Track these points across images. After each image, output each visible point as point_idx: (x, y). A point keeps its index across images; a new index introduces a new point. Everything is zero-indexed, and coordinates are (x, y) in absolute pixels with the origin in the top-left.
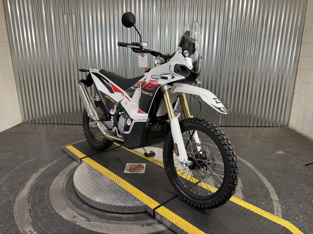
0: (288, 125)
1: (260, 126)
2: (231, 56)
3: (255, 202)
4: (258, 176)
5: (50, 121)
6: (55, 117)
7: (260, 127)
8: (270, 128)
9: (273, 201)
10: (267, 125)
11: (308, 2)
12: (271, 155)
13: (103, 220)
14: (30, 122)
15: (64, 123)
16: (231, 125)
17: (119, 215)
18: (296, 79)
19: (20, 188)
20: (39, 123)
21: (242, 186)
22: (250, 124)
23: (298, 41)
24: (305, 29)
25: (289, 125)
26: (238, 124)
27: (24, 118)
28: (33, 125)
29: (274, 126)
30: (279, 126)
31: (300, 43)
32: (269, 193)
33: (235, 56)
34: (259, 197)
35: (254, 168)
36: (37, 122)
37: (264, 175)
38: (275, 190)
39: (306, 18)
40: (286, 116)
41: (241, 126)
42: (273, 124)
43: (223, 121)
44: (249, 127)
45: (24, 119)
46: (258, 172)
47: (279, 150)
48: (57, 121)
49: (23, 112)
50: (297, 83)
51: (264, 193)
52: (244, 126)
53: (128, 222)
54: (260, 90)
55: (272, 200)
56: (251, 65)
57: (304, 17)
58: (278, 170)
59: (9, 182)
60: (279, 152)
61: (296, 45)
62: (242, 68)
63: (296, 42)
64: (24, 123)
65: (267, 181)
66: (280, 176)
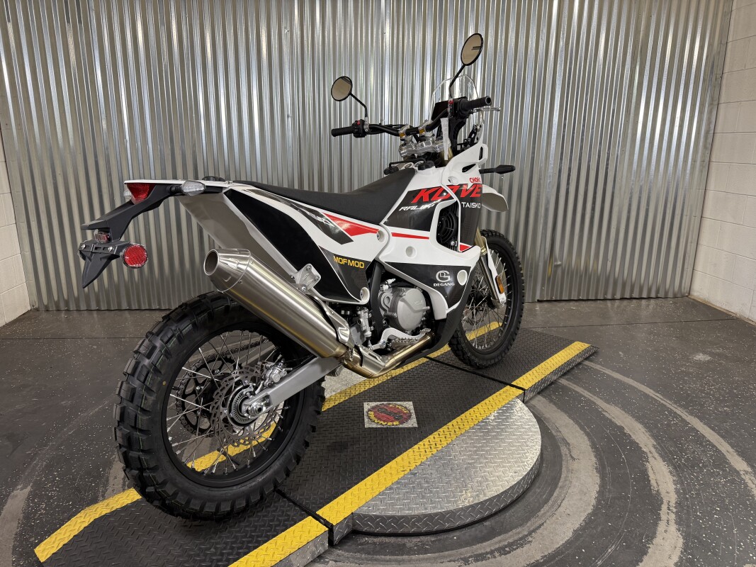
0: (689, 294)
1: (628, 297)
2: (564, 132)
3: (701, 480)
4: (680, 416)
5: (108, 303)
6: (123, 293)
7: (628, 301)
8: (652, 301)
9: (742, 473)
10: (645, 295)
11: (734, 8)
12: (685, 365)
13: (358, 555)
14: (52, 308)
15: (147, 308)
16: (563, 299)
17: (392, 540)
18: (708, 185)
19: (97, 485)
20: (78, 310)
21: (655, 443)
22: (606, 293)
23: (712, 99)
24: (726, 70)
25: (692, 293)
26: (579, 295)
27: (35, 298)
28: (63, 315)
29: (659, 295)
30: (670, 295)
31: (716, 103)
32: (723, 454)
33: (573, 133)
34: (705, 466)
35: (661, 397)
36: (72, 307)
37: (691, 413)
38: (732, 448)
39: (729, 44)
40: (685, 273)
41: (585, 298)
42: (658, 292)
43: (545, 288)
44: (605, 299)
45: (36, 300)
46: (675, 406)
47: (697, 351)
48: (129, 304)
49: (33, 282)
50: (710, 195)
51: (711, 456)
52: (594, 298)
53: (425, 556)
54: (629, 212)
55: (738, 472)
56: (608, 154)
57: (724, 42)
58: (717, 399)
59: (57, 471)
60: (699, 357)
61: (707, 105)
62: (589, 161)
63: (708, 99)
64: (37, 310)
65: (705, 427)
66: (727, 414)
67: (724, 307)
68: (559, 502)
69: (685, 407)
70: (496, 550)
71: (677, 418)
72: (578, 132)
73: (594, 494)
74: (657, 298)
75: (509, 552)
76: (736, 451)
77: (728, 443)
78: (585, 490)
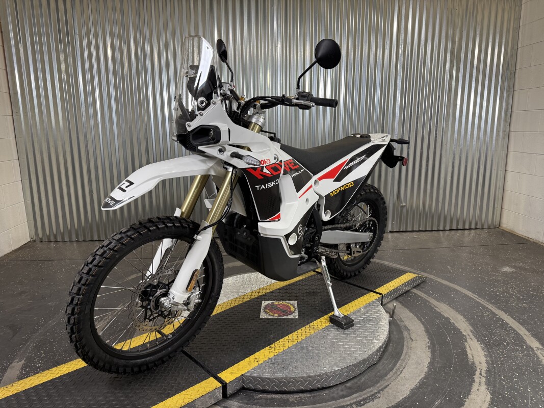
0: (499, 226)
1: (455, 229)
2: (404, 112)
3: (505, 354)
4: (491, 310)
5: (84, 236)
6: (95, 229)
7: (455, 231)
8: (473, 231)
9: (535, 349)
10: (467, 227)
11: (521, 25)
12: (495, 275)
14: (45, 240)
16: (408, 230)
17: (279, 396)
18: (509, 148)
20: (63, 241)
21: (472, 329)
22: (438, 226)
23: (509, 87)
24: (518, 67)
25: (501, 225)
26: (419, 227)
27: (33, 233)
28: (52, 245)
29: (478, 227)
30: (486, 227)
31: (512, 90)
33: (411, 112)
34: (508, 345)
35: (477, 297)
36: (59, 239)
37: (499, 308)
38: (529, 332)
39: (519, 50)
40: (495, 210)
41: (424, 230)
42: (476, 224)
43: (395, 223)
44: (438, 230)
46: (488, 303)
47: (504, 265)
49: (32, 221)
50: (511, 154)
51: (513, 337)
52: (430, 229)
54: (453, 167)
55: (532, 349)
56: (437, 127)
57: (515, 48)
58: (518, 298)
59: (43, 350)
60: (506, 269)
61: (505, 92)
62: (423, 132)
63: (506, 88)
64: (35, 241)
65: (509, 317)
66: (525, 308)
67: (524, 234)
68: (401, 369)
69: (494, 304)
70: (354, 403)
71: (488, 312)
72: (414, 112)
73: (427, 365)
74: (476, 229)
75: (363, 405)
76: (531, 334)
77: (525, 328)
78: (420, 362)
